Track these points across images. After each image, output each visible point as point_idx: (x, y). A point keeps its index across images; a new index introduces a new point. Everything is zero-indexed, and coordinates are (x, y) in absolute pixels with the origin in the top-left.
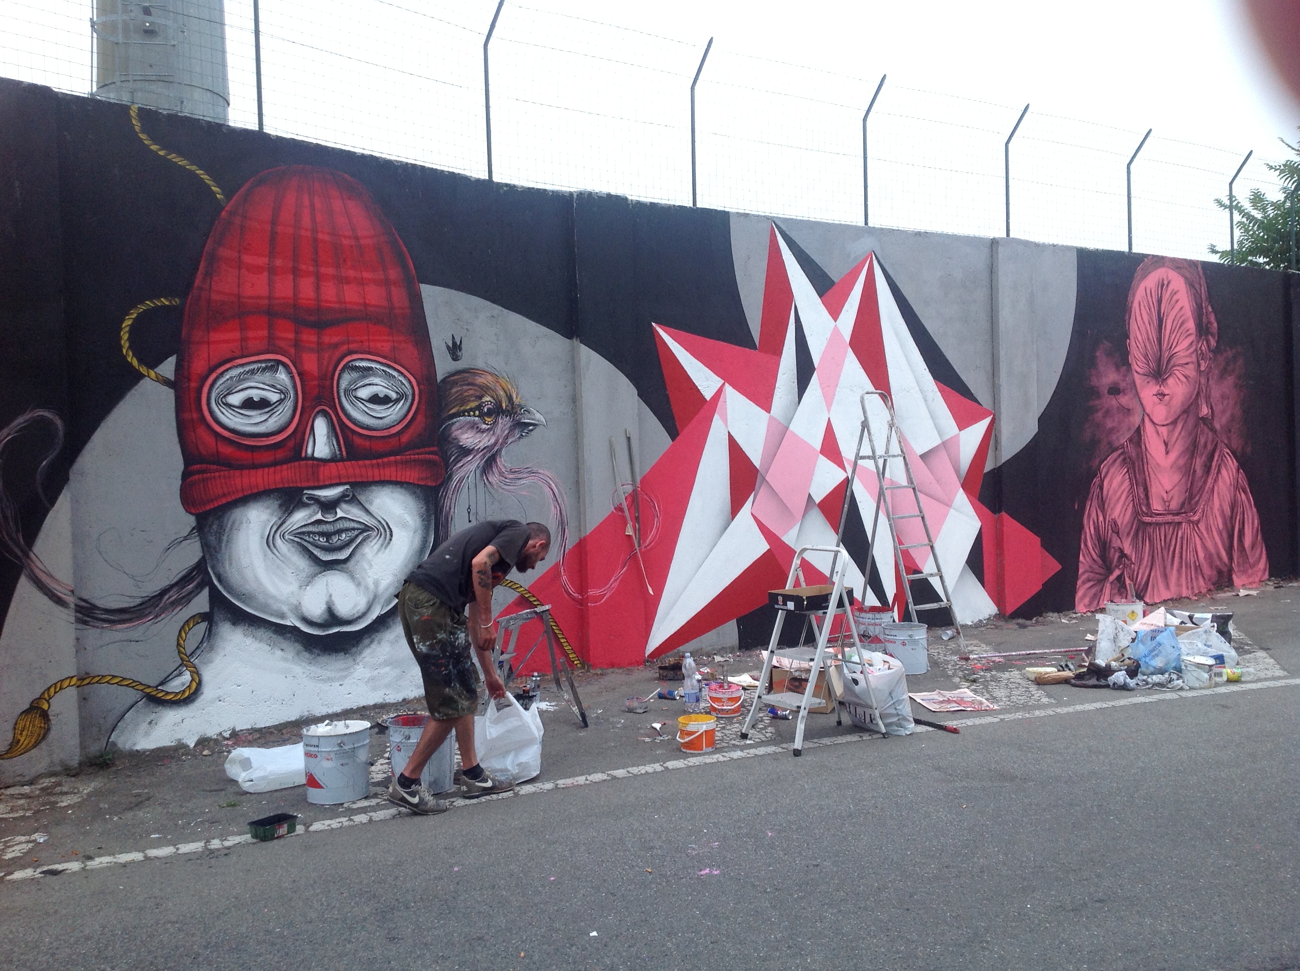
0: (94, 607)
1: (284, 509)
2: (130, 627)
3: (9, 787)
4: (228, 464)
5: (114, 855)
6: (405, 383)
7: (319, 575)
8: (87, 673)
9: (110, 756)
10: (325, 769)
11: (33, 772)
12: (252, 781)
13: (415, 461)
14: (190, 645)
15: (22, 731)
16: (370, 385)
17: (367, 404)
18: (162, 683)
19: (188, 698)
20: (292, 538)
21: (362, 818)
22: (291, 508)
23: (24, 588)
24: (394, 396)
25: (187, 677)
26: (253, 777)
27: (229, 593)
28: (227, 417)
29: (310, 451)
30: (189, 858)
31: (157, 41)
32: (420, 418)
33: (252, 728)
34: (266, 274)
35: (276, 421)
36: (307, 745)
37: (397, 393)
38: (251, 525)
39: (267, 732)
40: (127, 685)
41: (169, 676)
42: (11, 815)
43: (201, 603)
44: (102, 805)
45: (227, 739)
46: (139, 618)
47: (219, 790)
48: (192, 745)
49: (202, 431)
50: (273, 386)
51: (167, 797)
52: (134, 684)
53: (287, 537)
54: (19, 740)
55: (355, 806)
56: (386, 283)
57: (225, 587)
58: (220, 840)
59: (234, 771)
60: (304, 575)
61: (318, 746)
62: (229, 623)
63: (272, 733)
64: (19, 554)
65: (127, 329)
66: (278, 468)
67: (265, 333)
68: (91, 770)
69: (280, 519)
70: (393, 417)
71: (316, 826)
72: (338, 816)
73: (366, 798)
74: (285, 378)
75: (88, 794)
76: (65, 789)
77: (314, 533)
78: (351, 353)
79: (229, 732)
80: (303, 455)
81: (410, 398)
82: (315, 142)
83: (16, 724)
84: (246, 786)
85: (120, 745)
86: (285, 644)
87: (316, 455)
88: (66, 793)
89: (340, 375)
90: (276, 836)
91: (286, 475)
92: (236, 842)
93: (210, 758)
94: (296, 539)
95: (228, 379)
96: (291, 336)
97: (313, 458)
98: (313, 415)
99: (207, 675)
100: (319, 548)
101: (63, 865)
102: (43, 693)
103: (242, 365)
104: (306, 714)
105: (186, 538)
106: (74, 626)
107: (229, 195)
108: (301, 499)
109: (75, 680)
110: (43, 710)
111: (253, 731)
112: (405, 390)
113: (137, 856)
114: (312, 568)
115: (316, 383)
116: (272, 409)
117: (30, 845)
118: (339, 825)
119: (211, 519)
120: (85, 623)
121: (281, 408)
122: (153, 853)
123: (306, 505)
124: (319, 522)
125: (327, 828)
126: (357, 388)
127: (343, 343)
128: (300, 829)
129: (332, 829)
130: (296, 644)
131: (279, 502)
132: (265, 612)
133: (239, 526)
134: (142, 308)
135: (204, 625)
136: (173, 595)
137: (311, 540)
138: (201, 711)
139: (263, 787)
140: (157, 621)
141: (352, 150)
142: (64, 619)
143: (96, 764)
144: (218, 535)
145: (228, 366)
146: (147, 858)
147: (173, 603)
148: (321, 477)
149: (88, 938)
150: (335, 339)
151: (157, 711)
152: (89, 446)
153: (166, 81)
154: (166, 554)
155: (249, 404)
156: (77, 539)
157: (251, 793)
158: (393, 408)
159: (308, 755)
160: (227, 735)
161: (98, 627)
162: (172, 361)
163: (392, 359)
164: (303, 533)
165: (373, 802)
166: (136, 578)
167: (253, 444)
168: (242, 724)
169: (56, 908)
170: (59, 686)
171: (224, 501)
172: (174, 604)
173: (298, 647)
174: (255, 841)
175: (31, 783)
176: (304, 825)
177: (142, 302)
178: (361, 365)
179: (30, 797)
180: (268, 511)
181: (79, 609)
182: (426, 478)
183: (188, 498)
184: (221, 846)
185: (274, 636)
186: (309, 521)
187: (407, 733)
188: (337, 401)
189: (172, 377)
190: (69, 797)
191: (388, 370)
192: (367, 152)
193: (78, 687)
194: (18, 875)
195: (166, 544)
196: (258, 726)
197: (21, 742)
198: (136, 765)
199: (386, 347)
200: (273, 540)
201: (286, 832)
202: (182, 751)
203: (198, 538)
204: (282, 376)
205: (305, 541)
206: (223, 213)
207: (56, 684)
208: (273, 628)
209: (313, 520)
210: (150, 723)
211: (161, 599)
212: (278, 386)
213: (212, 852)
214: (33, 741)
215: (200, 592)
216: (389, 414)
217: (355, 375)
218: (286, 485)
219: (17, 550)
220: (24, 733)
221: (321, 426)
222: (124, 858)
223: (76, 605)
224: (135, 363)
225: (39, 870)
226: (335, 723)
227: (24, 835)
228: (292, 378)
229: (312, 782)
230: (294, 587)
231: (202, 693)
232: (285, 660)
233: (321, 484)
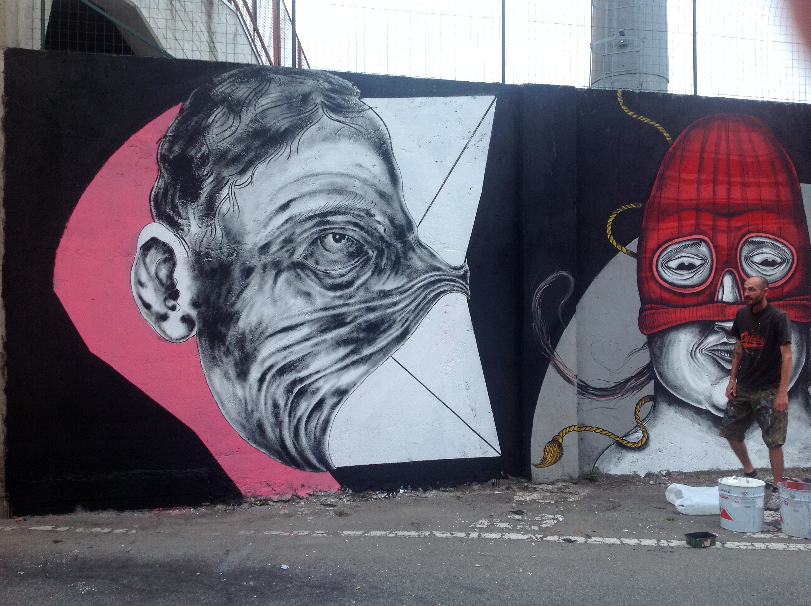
0: (587, 386)
1: (702, 334)
2: (608, 400)
3: (541, 484)
4: (667, 304)
5: (603, 537)
6: (787, 251)
7: (725, 379)
8: (583, 424)
9: (595, 475)
10: (733, 507)
11: (552, 478)
12: (683, 506)
13: (793, 305)
14: (642, 415)
15: (548, 453)
16: (762, 253)
17: (760, 266)
18: (626, 436)
19: (641, 447)
20: (707, 353)
21: (759, 545)
22: (707, 333)
23: (551, 371)
24: (779, 260)
25: (640, 434)
26: (684, 504)
27: (666, 384)
28: (668, 275)
29: (720, 297)
30: (648, 549)
31: (628, 50)
32: (797, 275)
33: (680, 472)
34: (696, 185)
35: (698, 278)
36: (722, 490)
37: (781, 258)
38: (681, 343)
39: (689, 476)
40: (605, 434)
41: (629, 432)
42: (543, 501)
43: (649, 389)
44: (593, 505)
45: (664, 476)
46: (612, 395)
47: (662, 508)
48: (643, 476)
49: (652, 284)
50: (697, 256)
51: (631, 507)
52: (609, 434)
53: (704, 352)
54: (547, 458)
55: (755, 536)
56: (777, 184)
57: (664, 381)
58: (667, 541)
59: (671, 498)
60: (714, 377)
61: (729, 492)
62: (666, 404)
63: (692, 477)
64: (549, 352)
65: (611, 223)
66: (699, 307)
67: (693, 222)
68: (584, 482)
69: (699, 340)
70: (778, 275)
71: (729, 545)
72: (743, 540)
73: (762, 532)
74: (705, 250)
75: (584, 496)
76: (571, 491)
77: (721, 350)
78: (750, 232)
79: (665, 472)
80: (716, 299)
81: (790, 262)
82: (730, 97)
83: (545, 448)
84: (680, 509)
85: (601, 469)
86: (702, 421)
87: (724, 300)
88: (571, 493)
89: (742, 247)
90: (703, 546)
91: (704, 312)
92: (677, 545)
93: (654, 487)
94: (710, 354)
95: (669, 252)
96: (711, 223)
97: (722, 302)
98: (723, 274)
99: (652, 434)
100: (725, 360)
101: (574, 537)
102: (559, 433)
103: (678, 243)
104: (714, 467)
105: (641, 349)
106: (576, 396)
107: (674, 137)
108: (713, 328)
109: (576, 427)
110: (559, 442)
111: (680, 473)
112: (787, 256)
113: (617, 541)
114: (720, 374)
115: (726, 253)
116: (697, 270)
117: (555, 521)
118: (745, 547)
119: (656, 338)
120: (582, 395)
121: (702, 269)
122: (626, 541)
123: (717, 332)
124: (725, 343)
125: (737, 547)
126: (753, 256)
127: (744, 226)
128: (718, 544)
129: (741, 549)
130: (709, 422)
131: (699, 330)
132: (688, 399)
133: (673, 343)
134: (619, 210)
135: (650, 403)
136: (633, 383)
137: (720, 355)
138: (649, 456)
139: (691, 512)
140: (623, 398)
141: (755, 99)
142: (571, 391)
143: (587, 479)
144: (660, 348)
145: (670, 243)
146: (623, 544)
147: (632, 388)
148: (727, 315)
149: (593, 587)
150: (739, 224)
151: (622, 452)
152: (587, 293)
153: (631, 73)
154: (630, 357)
155: (682, 267)
156: (579, 346)
157: (683, 514)
158: (778, 269)
159: (721, 496)
160: (664, 473)
161: (589, 398)
162: (636, 241)
163: (779, 235)
164: (714, 350)
165: (768, 536)
166: (612, 371)
167: (684, 292)
168: (674, 468)
169: (573, 563)
170: (567, 430)
171: (664, 327)
172: (634, 388)
173: (710, 423)
174: (689, 546)
175: (552, 483)
176: (721, 542)
177: (620, 207)
178: (756, 240)
179: (552, 492)
180: (692, 335)
181: (579, 386)
182: (801, 317)
183: (643, 325)
184: (667, 545)
185: (694, 415)
186: (718, 343)
187: (792, 493)
188: (739, 264)
189: (635, 251)
190: (574, 496)
191: (775, 243)
192: (765, 100)
193: (578, 432)
194: (550, 538)
195: (629, 351)
196: (684, 471)
197: (548, 459)
198: (611, 483)
199: (775, 228)
200: (695, 353)
201: (709, 545)
202: (637, 479)
203: (648, 349)
204: (703, 249)
205: (715, 355)
206: (670, 149)
207: (566, 428)
208: (694, 410)
209: (721, 342)
210: (618, 459)
211: (625, 385)
212: (701, 255)
213: (662, 548)
214: (554, 459)
215: (648, 383)
216: (775, 272)
217: (752, 247)
218: (704, 319)
219: (547, 350)
220: (549, 454)
221: (728, 281)
222: (609, 541)
223: (578, 384)
224: (614, 243)
225: (561, 538)
226: (740, 478)
227: (551, 515)
228: (710, 250)
229: (724, 514)
230: (707, 385)
231: (649, 445)
232: (702, 431)
233: (727, 318)
